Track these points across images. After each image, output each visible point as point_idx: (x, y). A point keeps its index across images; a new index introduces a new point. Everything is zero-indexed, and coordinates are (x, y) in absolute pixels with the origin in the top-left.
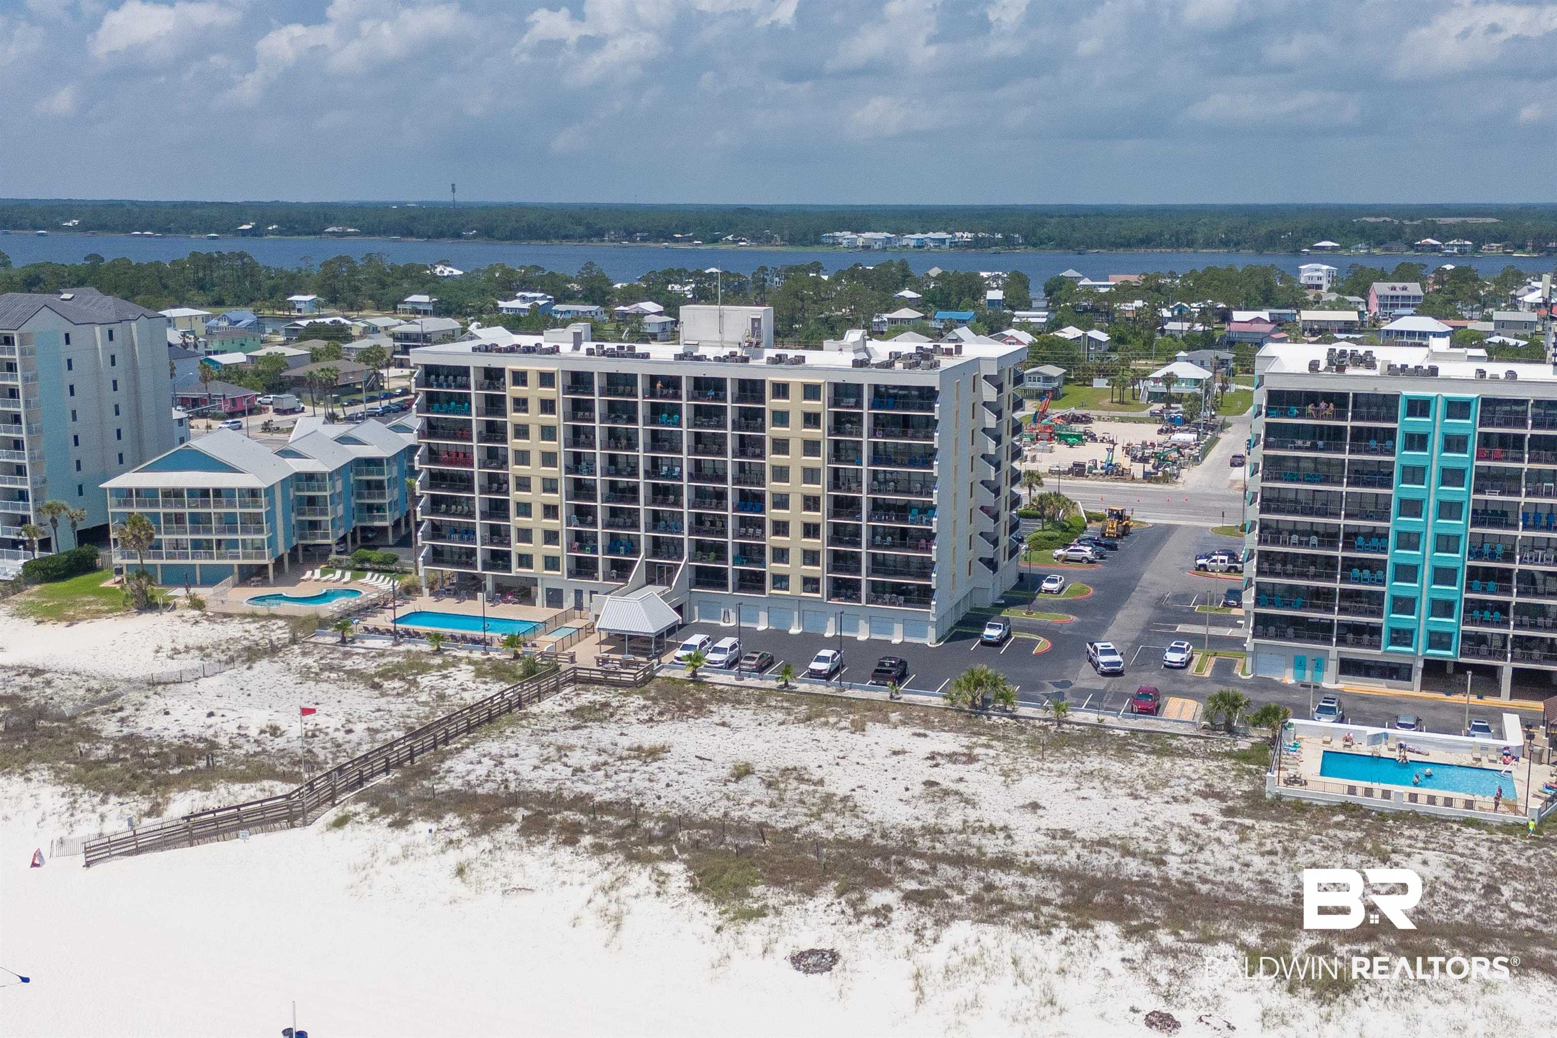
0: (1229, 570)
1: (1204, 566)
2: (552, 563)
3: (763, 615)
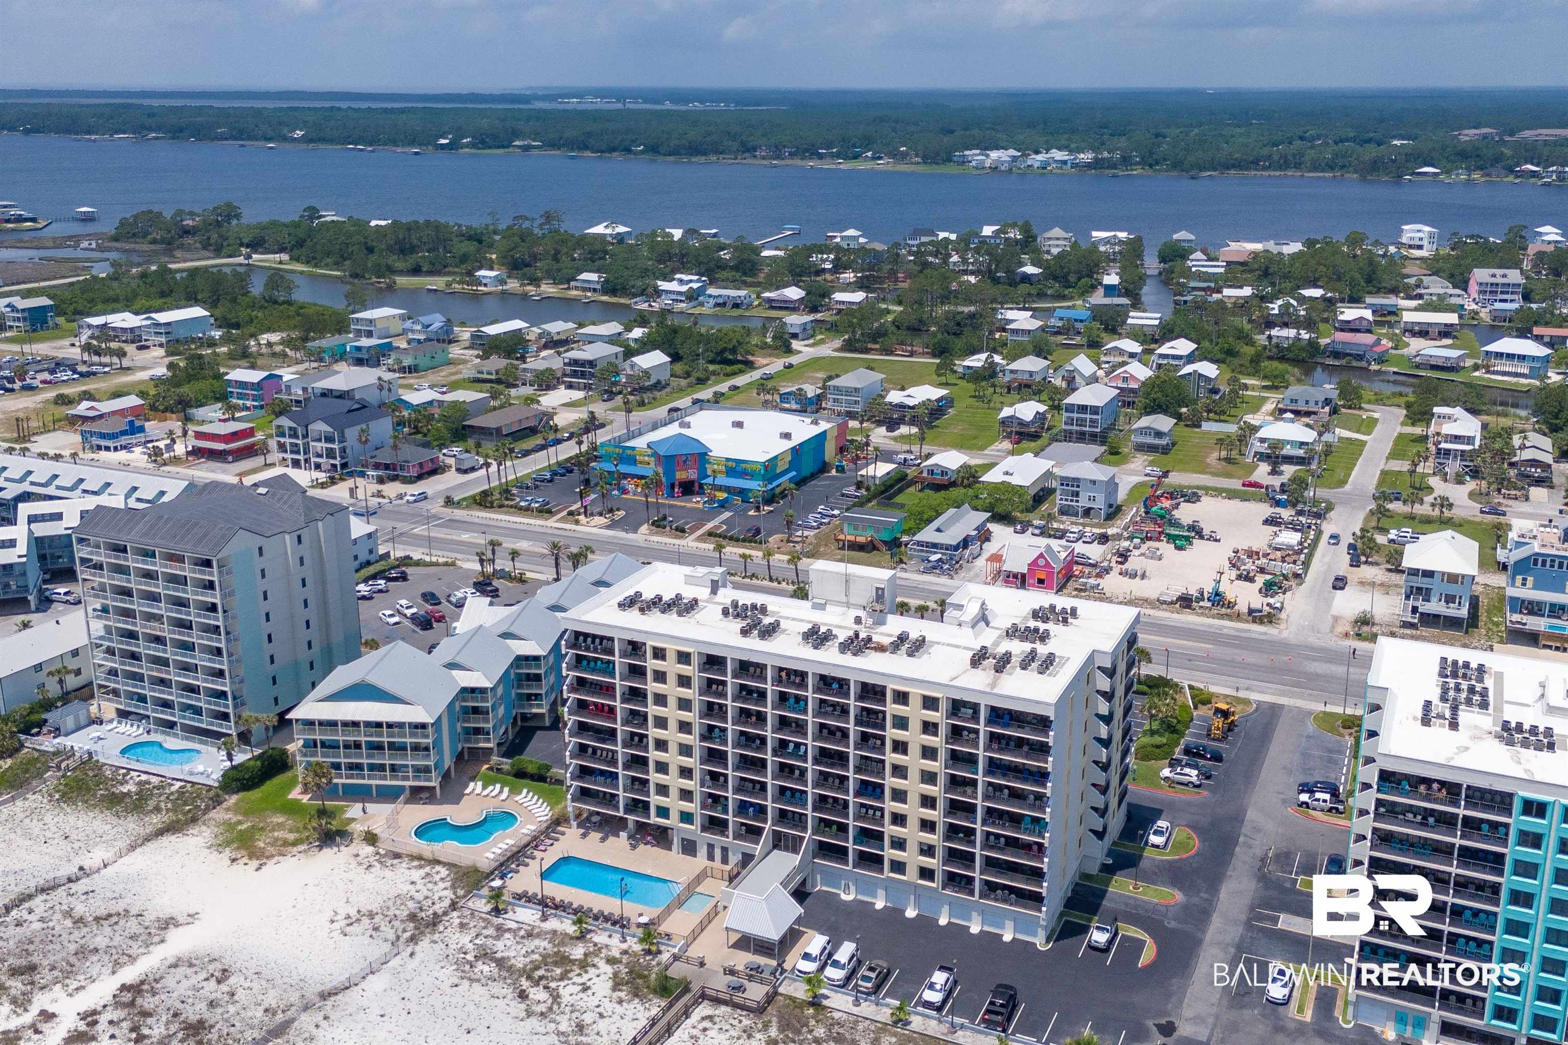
1: (1306, 803)
2: (686, 818)
3: (881, 894)
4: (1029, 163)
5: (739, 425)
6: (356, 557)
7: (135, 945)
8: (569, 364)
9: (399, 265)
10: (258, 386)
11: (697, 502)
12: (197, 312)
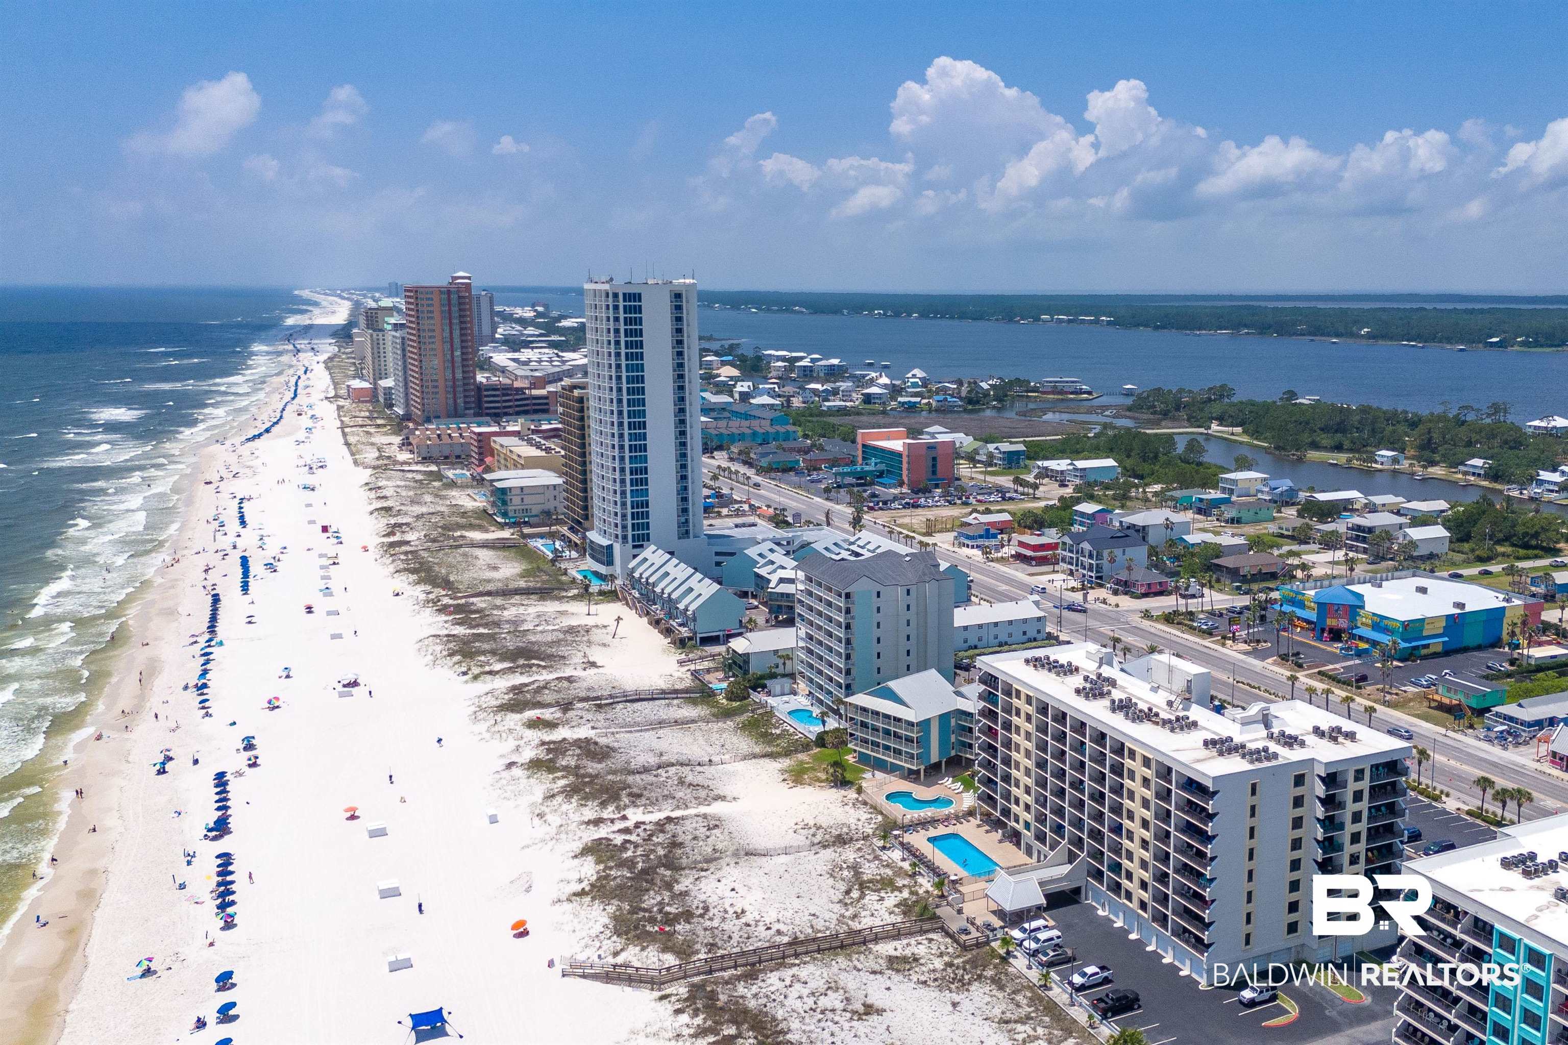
2: (1027, 825)
3: (1121, 915)
5: (1423, 590)
6: (1025, 633)
7: (694, 801)
8: (1352, 529)
9: (1325, 442)
10: (1093, 516)
11: (1336, 647)
12: (1110, 462)
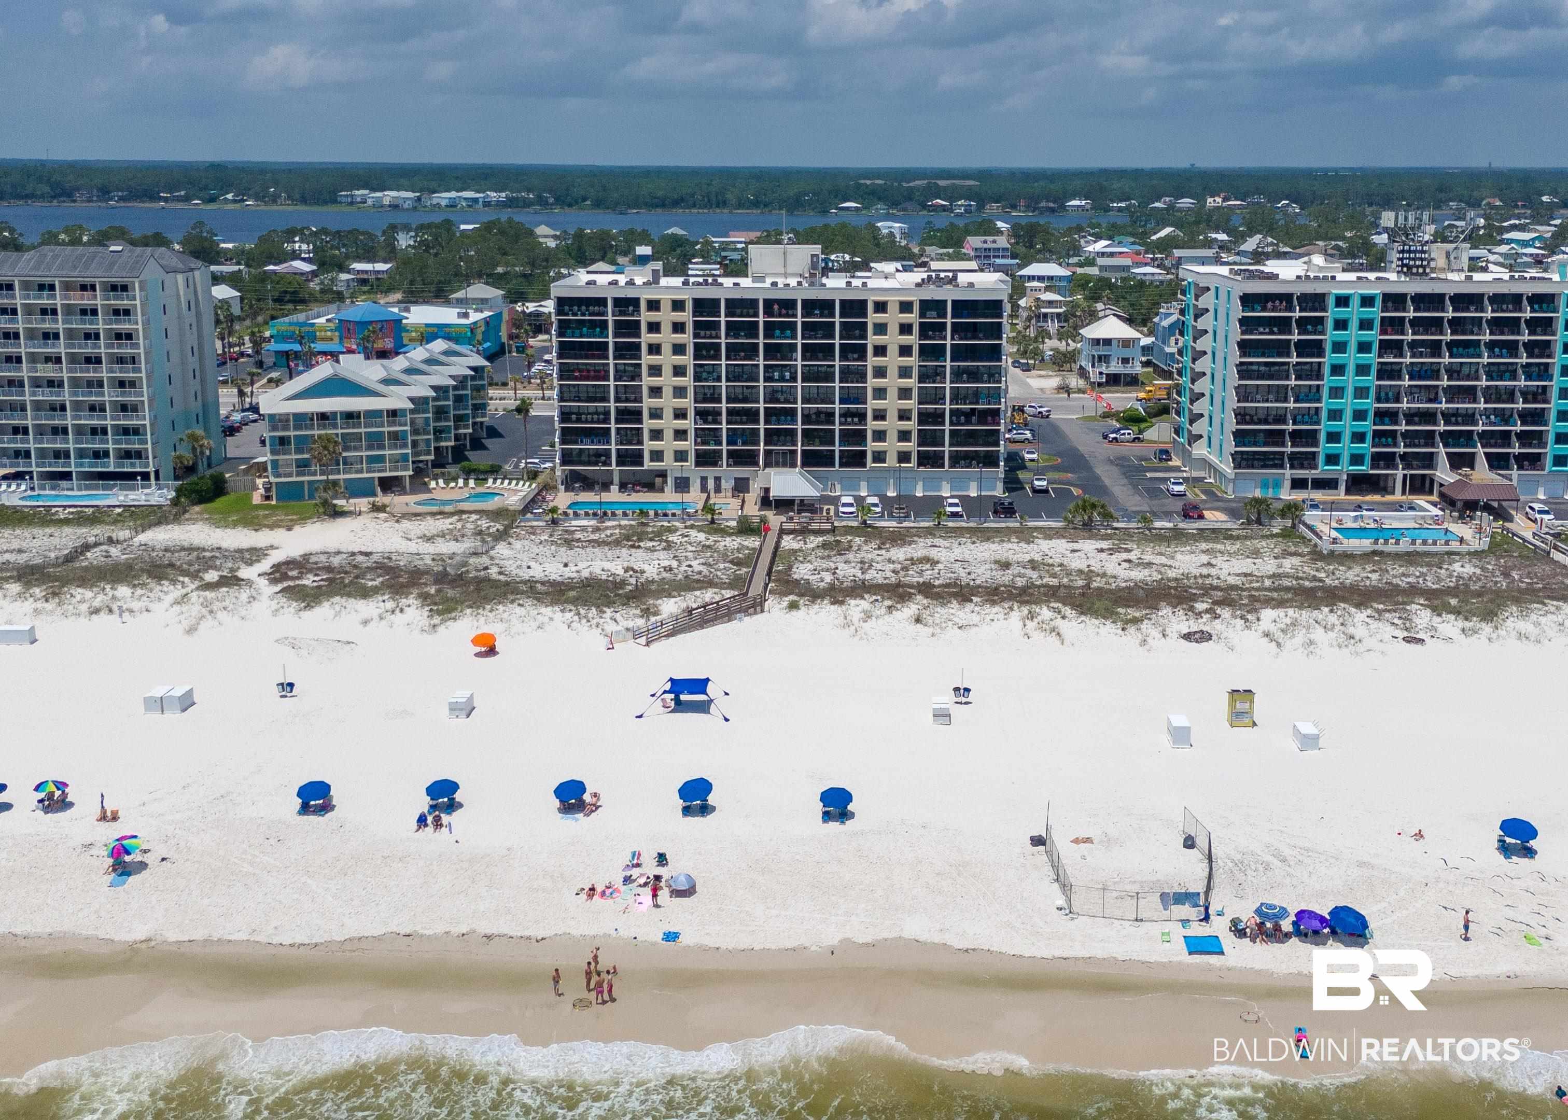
0: (1134, 440)
1: (1115, 439)
2: (681, 456)
3: (864, 484)
4: (435, 201)
